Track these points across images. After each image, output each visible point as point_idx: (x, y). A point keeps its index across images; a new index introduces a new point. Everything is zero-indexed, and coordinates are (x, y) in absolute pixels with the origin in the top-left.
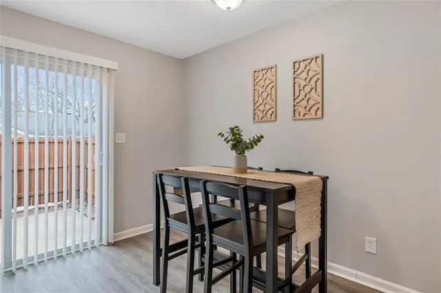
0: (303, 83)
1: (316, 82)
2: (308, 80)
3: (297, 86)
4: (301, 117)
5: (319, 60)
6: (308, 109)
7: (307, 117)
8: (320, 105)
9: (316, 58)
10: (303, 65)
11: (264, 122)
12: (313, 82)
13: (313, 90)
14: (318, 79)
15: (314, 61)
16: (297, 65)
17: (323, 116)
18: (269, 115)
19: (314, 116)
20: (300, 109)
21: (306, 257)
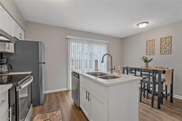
0: (164, 44)
1: (169, 44)
2: (166, 43)
3: (162, 45)
4: (163, 53)
5: (170, 38)
6: (165, 51)
7: (165, 53)
8: (170, 50)
9: (169, 37)
10: (164, 39)
11: (150, 55)
12: (168, 44)
13: (168, 46)
14: (170, 43)
15: (168, 38)
16: (162, 39)
17: (171, 53)
18: (151, 53)
19: (168, 53)
20: (162, 51)
21: (166, 90)
